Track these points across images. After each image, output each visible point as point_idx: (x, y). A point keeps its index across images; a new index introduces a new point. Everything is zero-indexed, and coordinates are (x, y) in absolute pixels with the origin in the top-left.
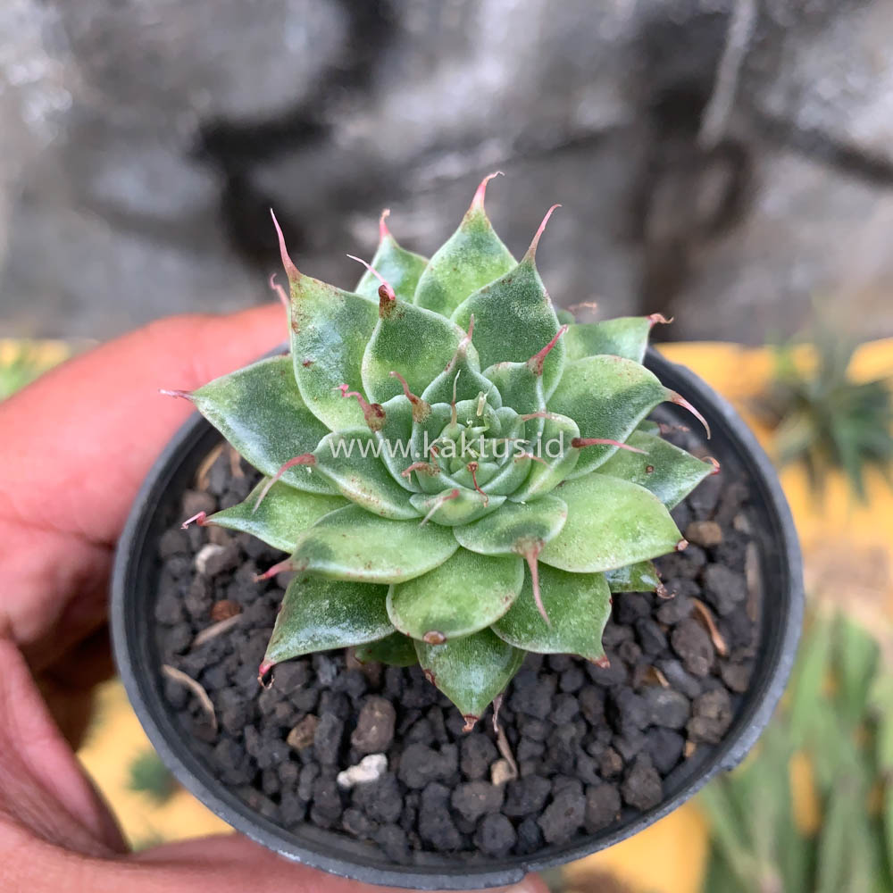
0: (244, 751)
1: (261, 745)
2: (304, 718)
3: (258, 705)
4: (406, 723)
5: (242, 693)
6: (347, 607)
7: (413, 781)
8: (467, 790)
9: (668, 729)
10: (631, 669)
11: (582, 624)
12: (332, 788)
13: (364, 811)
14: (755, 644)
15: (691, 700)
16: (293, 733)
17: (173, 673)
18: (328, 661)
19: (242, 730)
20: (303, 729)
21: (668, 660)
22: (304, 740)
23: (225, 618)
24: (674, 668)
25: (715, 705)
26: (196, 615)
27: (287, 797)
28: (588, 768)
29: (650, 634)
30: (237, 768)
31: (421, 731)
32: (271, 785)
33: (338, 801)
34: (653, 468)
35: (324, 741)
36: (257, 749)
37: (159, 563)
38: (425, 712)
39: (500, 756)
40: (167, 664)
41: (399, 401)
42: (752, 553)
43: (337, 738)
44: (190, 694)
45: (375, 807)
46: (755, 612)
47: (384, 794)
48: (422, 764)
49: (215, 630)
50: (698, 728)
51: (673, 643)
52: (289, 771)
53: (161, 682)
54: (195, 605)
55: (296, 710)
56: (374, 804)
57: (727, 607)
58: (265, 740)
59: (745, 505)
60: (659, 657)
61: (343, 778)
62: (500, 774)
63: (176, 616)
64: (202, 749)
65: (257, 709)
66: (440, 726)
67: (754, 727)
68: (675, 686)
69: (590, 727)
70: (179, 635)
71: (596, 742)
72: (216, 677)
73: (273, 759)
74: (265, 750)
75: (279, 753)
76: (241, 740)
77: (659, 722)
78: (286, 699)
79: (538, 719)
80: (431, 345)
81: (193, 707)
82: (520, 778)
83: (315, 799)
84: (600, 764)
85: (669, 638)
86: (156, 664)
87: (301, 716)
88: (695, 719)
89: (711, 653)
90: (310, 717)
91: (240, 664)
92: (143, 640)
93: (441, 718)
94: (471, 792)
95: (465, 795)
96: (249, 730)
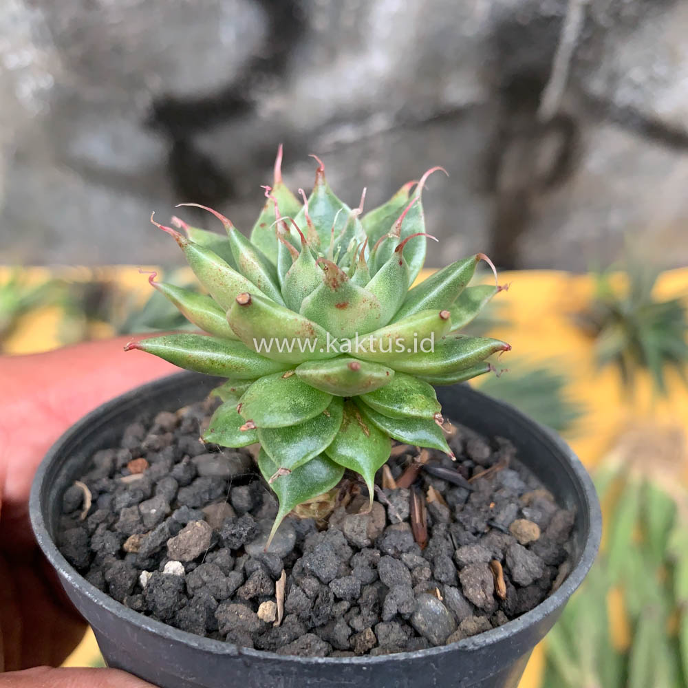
2: (145, 533)
4: (216, 554)
8: (232, 607)
15: (458, 624)
16: (131, 538)
17: (81, 485)
18: (187, 510)
19: (97, 525)
20: (140, 538)
21: (451, 586)
22: (136, 546)
23: (136, 473)
24: (454, 593)
28: (342, 631)
33: (129, 583)
39: (273, 597)
40: (81, 481)
43: (159, 542)
44: (81, 507)
45: (154, 591)
47: (167, 584)
48: (208, 574)
52: (110, 560)
60: (445, 583)
61: (144, 577)
62: (266, 610)
63: (106, 460)
67: (502, 629)
68: (446, 601)
71: (359, 616)
73: (104, 547)
74: (105, 542)
75: (111, 544)
76: (92, 534)
79: (318, 578)
82: (281, 625)
87: (143, 528)
89: (490, 589)
90: (150, 532)
94: (235, 609)
95: (229, 609)
96: (103, 526)
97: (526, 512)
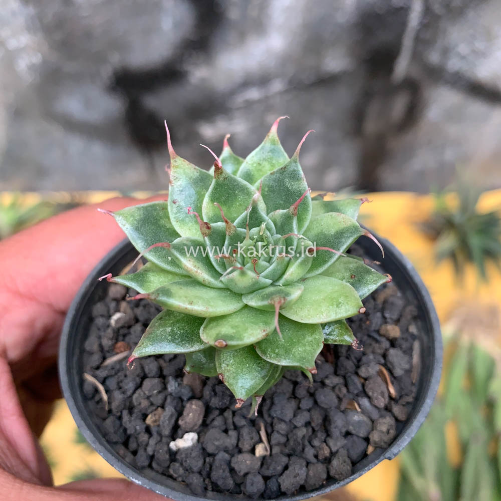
0: (121, 425)
1: (130, 421)
2: (156, 409)
3: (132, 400)
4: (211, 417)
5: (124, 393)
6: (180, 332)
7: (210, 449)
8: (240, 457)
9: (358, 436)
10: (340, 399)
11: (305, 351)
12: (166, 448)
13: (182, 464)
14: (413, 395)
15: (373, 421)
16: (149, 417)
17: (89, 378)
18: (174, 380)
19: (121, 412)
21: (362, 397)
22: (155, 421)
23: (122, 352)
24: (365, 402)
25: (386, 424)
26: (106, 349)
27: (141, 452)
28: (310, 453)
29: (353, 381)
30: (115, 432)
31: (218, 422)
32: (133, 445)
33: (167, 456)
34: (355, 276)
35: (165, 421)
36: (128, 423)
37: (91, 320)
38: (222, 411)
39: (261, 441)
40: (86, 372)
41: (220, 225)
42: (417, 345)
43: (173, 421)
44: (96, 391)
45: (188, 461)
46: (415, 377)
47: (194, 454)
48: (217, 439)
49: (116, 358)
50: (375, 437)
51: (365, 387)
52: (144, 437)
53: (82, 381)
54: (106, 343)
55: (152, 404)
56: (187, 459)
57: (398, 372)
58: (133, 418)
59: (415, 318)
60: (357, 395)
61: (173, 445)
62: (260, 451)
63: (95, 347)
64: (98, 421)
65: (131, 402)
66: (230, 421)
67: (406, 437)
68: (364, 412)
69: (314, 430)
70: (95, 359)
71: (316, 438)
72: (112, 383)
73: (136, 430)
74: (132, 424)
75: (140, 427)
76: (120, 418)
77: (353, 432)
78: (148, 398)
79: (285, 421)
80: (241, 197)
81: (97, 398)
82: (271, 455)
83: (155, 454)
84: (318, 452)
85: (363, 386)
86: (81, 373)
87: (154, 408)
88: (374, 431)
89: (386, 395)
90: (159, 409)
91: (126, 376)
92: (75, 359)
93: (231, 416)
94: (242, 458)
95: (239, 460)
96: (125, 413)
97: (387, 315)
